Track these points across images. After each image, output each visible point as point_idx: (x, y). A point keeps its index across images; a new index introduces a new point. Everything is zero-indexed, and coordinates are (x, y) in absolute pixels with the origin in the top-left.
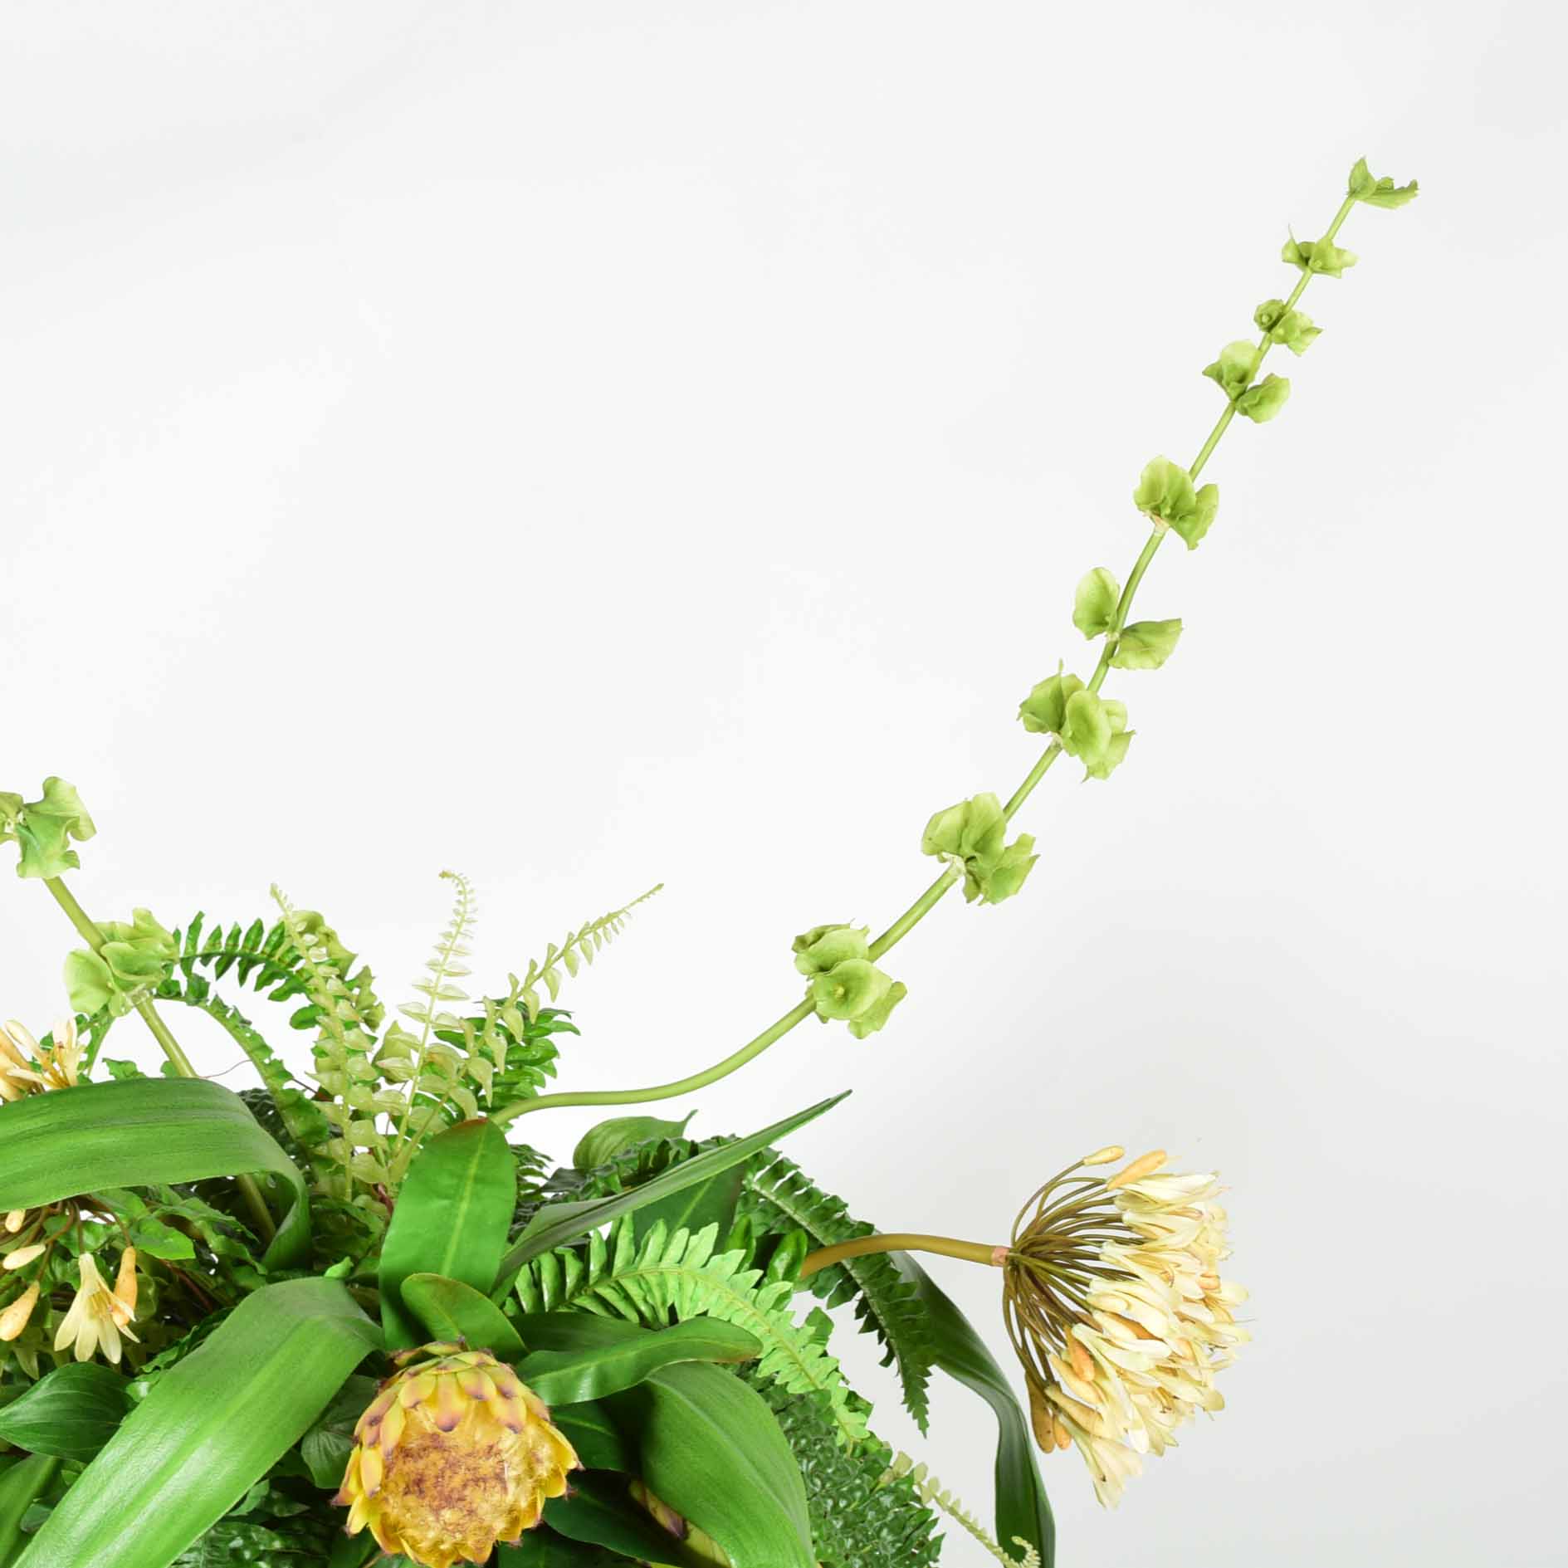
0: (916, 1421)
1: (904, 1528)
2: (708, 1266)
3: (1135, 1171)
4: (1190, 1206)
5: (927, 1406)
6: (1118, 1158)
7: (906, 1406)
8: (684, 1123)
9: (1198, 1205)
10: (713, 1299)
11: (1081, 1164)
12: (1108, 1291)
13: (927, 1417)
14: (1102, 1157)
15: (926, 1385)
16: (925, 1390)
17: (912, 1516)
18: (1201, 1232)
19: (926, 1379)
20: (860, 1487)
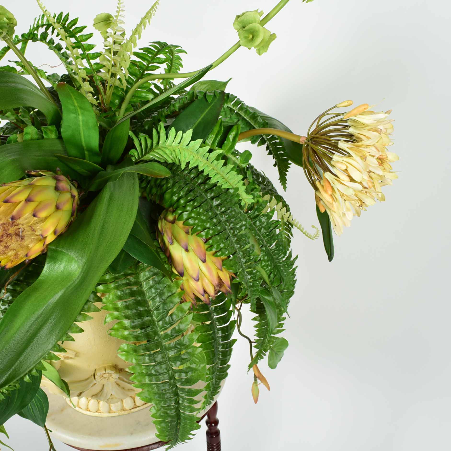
0: (282, 186)
1: (269, 228)
2: (189, 145)
3: (355, 112)
4: (377, 127)
5: (286, 181)
6: (350, 105)
7: (280, 181)
8: (227, 82)
9: (381, 127)
10: (191, 157)
11: (335, 107)
12: (340, 161)
13: (286, 185)
14: (343, 104)
15: (286, 175)
16: (286, 176)
17: (273, 224)
18: (380, 139)
19: (286, 173)
20: (244, 225)
